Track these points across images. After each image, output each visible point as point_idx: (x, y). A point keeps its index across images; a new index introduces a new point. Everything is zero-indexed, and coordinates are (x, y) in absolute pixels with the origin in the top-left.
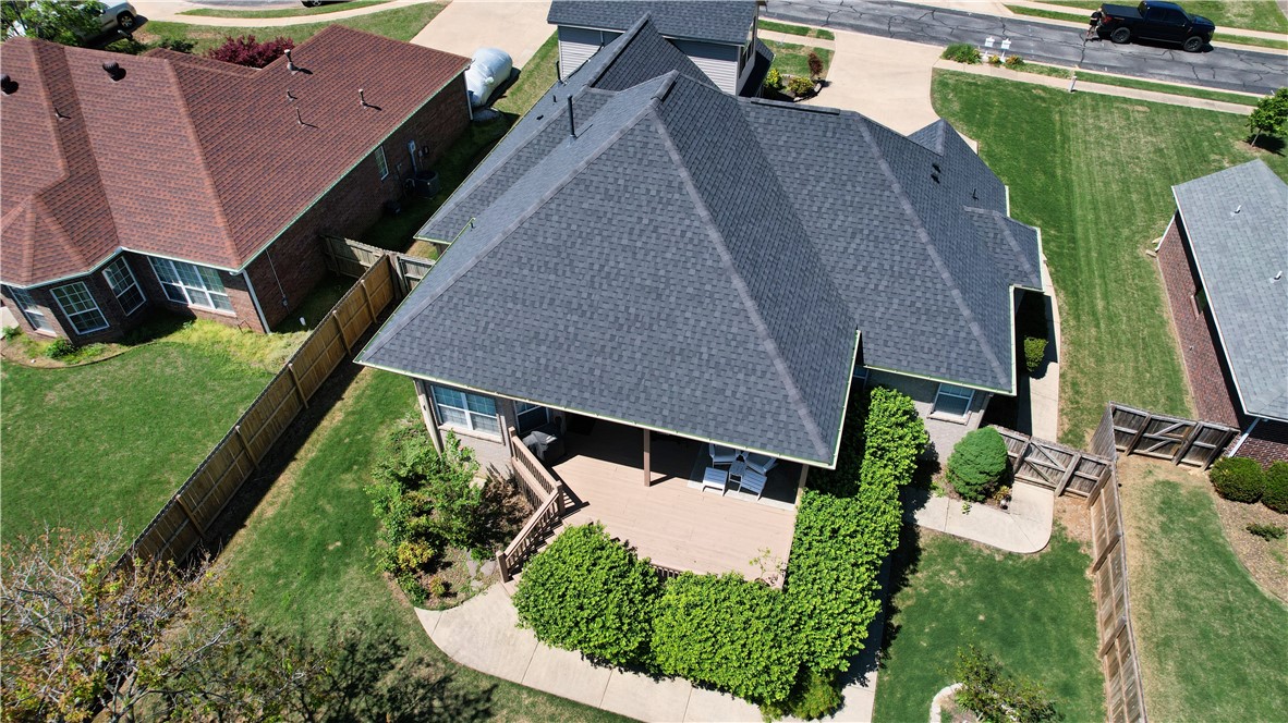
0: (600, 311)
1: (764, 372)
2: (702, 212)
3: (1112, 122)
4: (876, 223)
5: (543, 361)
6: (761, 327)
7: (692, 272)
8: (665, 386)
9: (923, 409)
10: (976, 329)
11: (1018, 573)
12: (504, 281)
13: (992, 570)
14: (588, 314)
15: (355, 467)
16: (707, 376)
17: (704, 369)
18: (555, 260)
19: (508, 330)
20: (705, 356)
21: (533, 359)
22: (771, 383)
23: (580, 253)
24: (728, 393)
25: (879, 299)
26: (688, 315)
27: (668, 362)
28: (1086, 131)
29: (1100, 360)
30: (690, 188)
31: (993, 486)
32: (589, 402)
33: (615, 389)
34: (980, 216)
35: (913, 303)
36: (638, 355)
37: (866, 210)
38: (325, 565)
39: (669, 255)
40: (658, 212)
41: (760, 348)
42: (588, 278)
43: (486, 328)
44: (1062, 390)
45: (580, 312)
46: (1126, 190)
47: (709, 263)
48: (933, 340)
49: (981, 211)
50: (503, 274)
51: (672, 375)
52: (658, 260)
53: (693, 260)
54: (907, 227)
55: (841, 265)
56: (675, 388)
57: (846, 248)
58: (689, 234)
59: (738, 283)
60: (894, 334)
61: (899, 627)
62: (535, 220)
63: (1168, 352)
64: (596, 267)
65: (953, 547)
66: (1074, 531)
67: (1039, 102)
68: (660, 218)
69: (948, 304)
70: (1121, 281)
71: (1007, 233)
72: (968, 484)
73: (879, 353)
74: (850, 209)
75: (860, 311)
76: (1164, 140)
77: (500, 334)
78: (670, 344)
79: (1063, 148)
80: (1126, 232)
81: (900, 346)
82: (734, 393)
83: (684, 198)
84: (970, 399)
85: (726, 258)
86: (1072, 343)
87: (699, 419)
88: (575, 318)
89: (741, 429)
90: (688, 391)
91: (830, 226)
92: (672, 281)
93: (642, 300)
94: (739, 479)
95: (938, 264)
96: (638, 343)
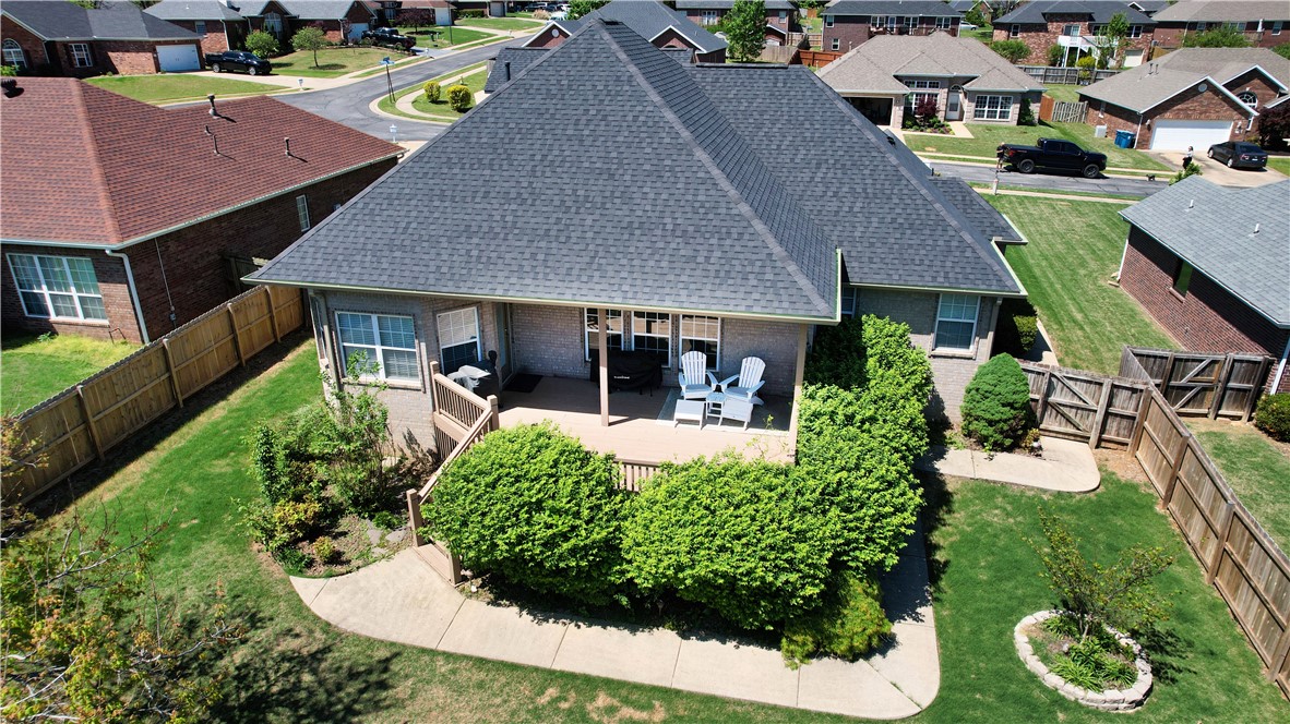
0: (543, 197)
1: (741, 235)
2: (655, 97)
3: (1040, 210)
4: (841, 153)
5: (475, 253)
6: (733, 192)
7: (648, 150)
8: (624, 261)
9: (923, 343)
11: (1076, 510)
12: (431, 182)
13: (1044, 510)
14: (529, 202)
15: (232, 454)
16: (673, 245)
17: (669, 239)
18: (490, 157)
19: (432, 227)
20: (670, 227)
21: (463, 252)
22: (751, 244)
23: (519, 147)
24: (700, 259)
25: (858, 220)
26: (646, 190)
27: (626, 237)
30: (640, 80)
31: (1018, 426)
32: (532, 288)
33: (563, 271)
35: (894, 220)
36: (590, 234)
38: (172, 542)
39: (620, 139)
40: (606, 103)
41: (734, 212)
42: (529, 168)
43: (406, 228)
45: (519, 201)
46: (1071, 248)
47: (667, 140)
48: (924, 252)
50: (430, 176)
51: (632, 250)
52: (609, 144)
53: (649, 140)
54: (874, 154)
55: (809, 193)
56: (636, 262)
57: (812, 178)
58: (642, 118)
59: (701, 155)
60: (879, 250)
61: (947, 563)
64: (538, 157)
65: (988, 491)
66: (1124, 474)
68: (608, 108)
69: (933, 217)
70: (1093, 301)
72: (991, 423)
73: (866, 270)
74: (812, 144)
75: (836, 233)
77: (423, 232)
78: (628, 219)
80: (1083, 272)
81: (886, 261)
82: (707, 258)
83: (633, 89)
84: (975, 322)
85: (685, 134)
88: (514, 207)
91: (792, 160)
92: (625, 161)
93: (591, 182)
94: (719, 412)
96: (589, 222)
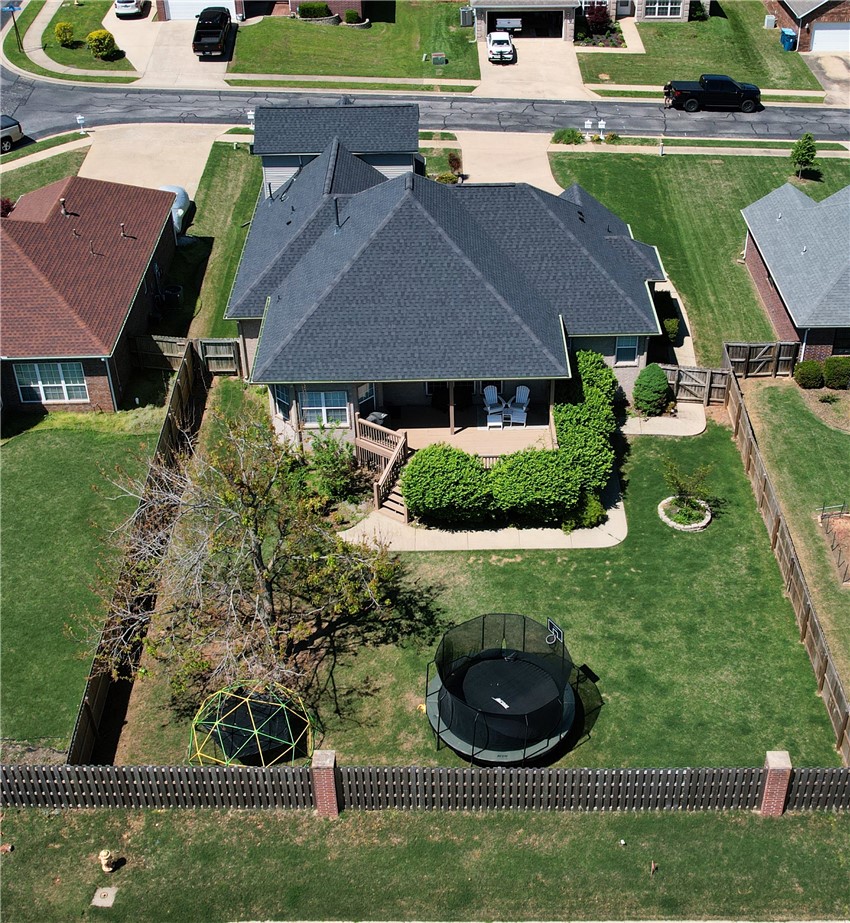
0: (409, 319)
1: (517, 334)
2: (458, 251)
3: (698, 175)
4: (555, 249)
5: (380, 356)
6: (510, 309)
7: (460, 286)
8: (461, 354)
9: (610, 360)
10: (630, 301)
11: (691, 446)
12: (341, 313)
13: (676, 448)
14: (402, 323)
16: (484, 343)
17: (482, 339)
18: (371, 295)
19: (351, 342)
20: (481, 332)
21: (373, 356)
22: (523, 339)
23: (386, 287)
24: (500, 350)
25: (568, 294)
26: (464, 311)
27: (459, 340)
28: (679, 184)
29: (718, 331)
30: (446, 237)
31: (663, 402)
32: (416, 373)
33: (430, 363)
34: (616, 240)
35: (589, 293)
36: (440, 340)
37: (546, 242)
39: (443, 279)
40: (430, 255)
41: (512, 321)
42: (396, 301)
43: (336, 344)
44: (696, 350)
45: (396, 322)
46: (717, 222)
47: (469, 279)
48: (606, 312)
49: (616, 237)
50: (339, 309)
51: (464, 347)
52: (437, 282)
53: (459, 279)
54: (574, 248)
55: (539, 278)
56: (467, 354)
57: (540, 268)
58: (452, 265)
59: (489, 287)
60: (582, 313)
61: (628, 481)
62: (351, 273)
63: (761, 318)
64: (399, 294)
65: (648, 441)
66: (719, 421)
67: (639, 167)
68: (432, 258)
69: (610, 290)
70: (724, 283)
71: (635, 248)
72: (648, 402)
73: (576, 327)
74: (537, 243)
75: (557, 304)
76: (738, 183)
77: (347, 346)
78: (457, 329)
79: (665, 199)
80: (721, 251)
81: (587, 320)
82: (503, 349)
83: (443, 244)
84: (637, 347)
85: (478, 274)
86: (698, 324)
87: (486, 369)
88: (394, 326)
89: (512, 368)
90: (475, 354)
91: (526, 255)
92: (449, 294)
93: (433, 308)
94: (509, 419)
95: (598, 267)
96: (437, 333)
